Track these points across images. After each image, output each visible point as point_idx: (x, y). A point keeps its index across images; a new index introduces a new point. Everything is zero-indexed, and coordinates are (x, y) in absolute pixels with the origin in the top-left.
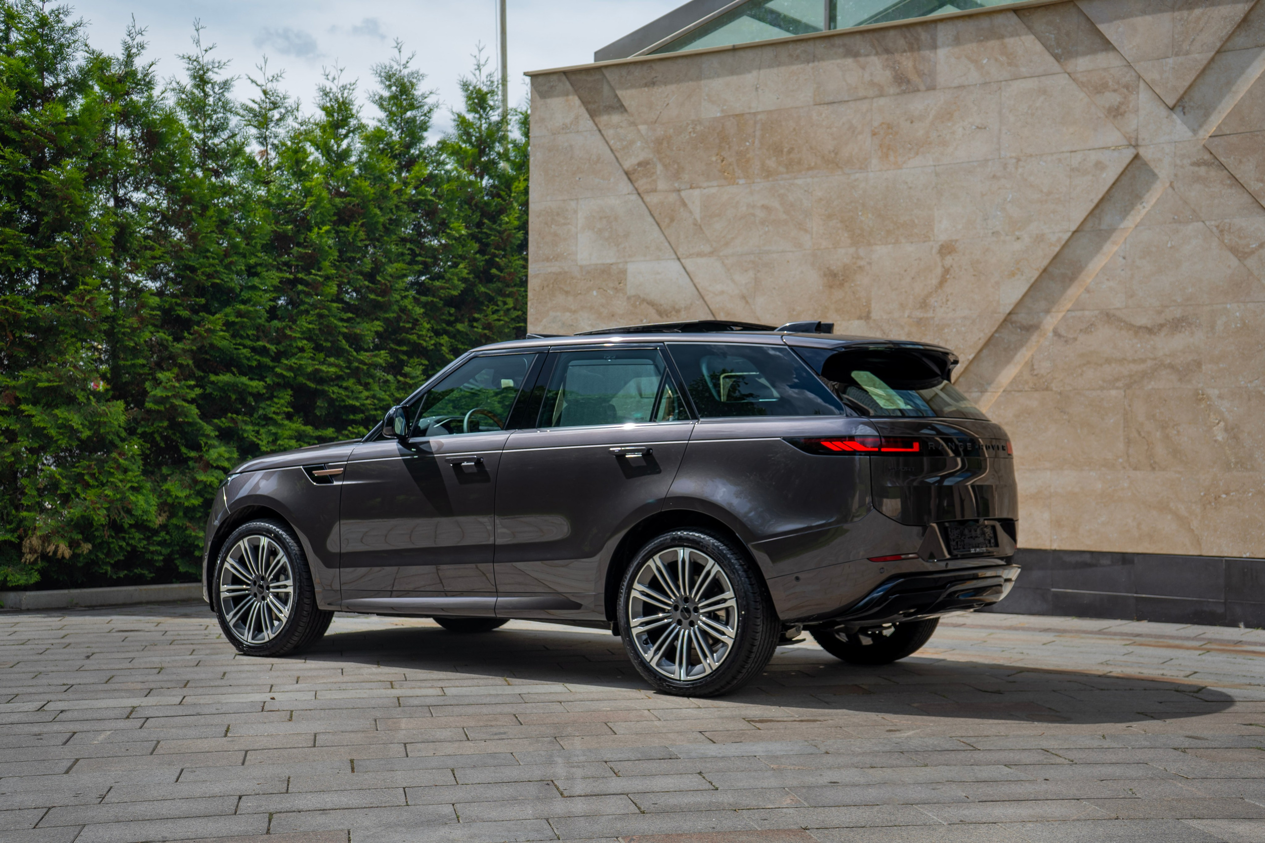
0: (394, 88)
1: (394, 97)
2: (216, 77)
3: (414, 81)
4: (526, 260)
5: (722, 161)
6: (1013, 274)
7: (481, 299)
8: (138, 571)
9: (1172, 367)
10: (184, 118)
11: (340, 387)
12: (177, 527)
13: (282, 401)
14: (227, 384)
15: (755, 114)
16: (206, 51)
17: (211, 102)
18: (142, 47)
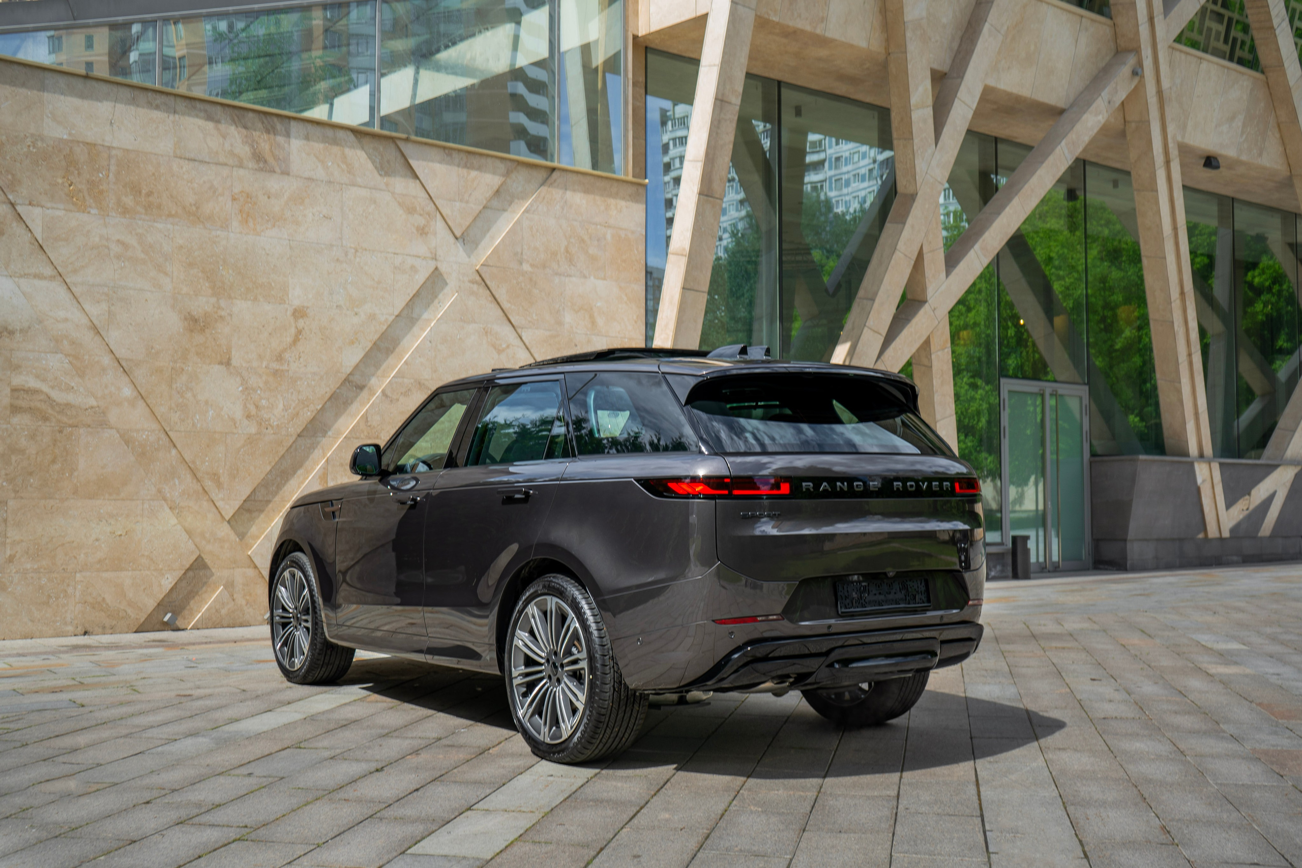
5: (70, 185)
6: (352, 343)
15: (109, 148)
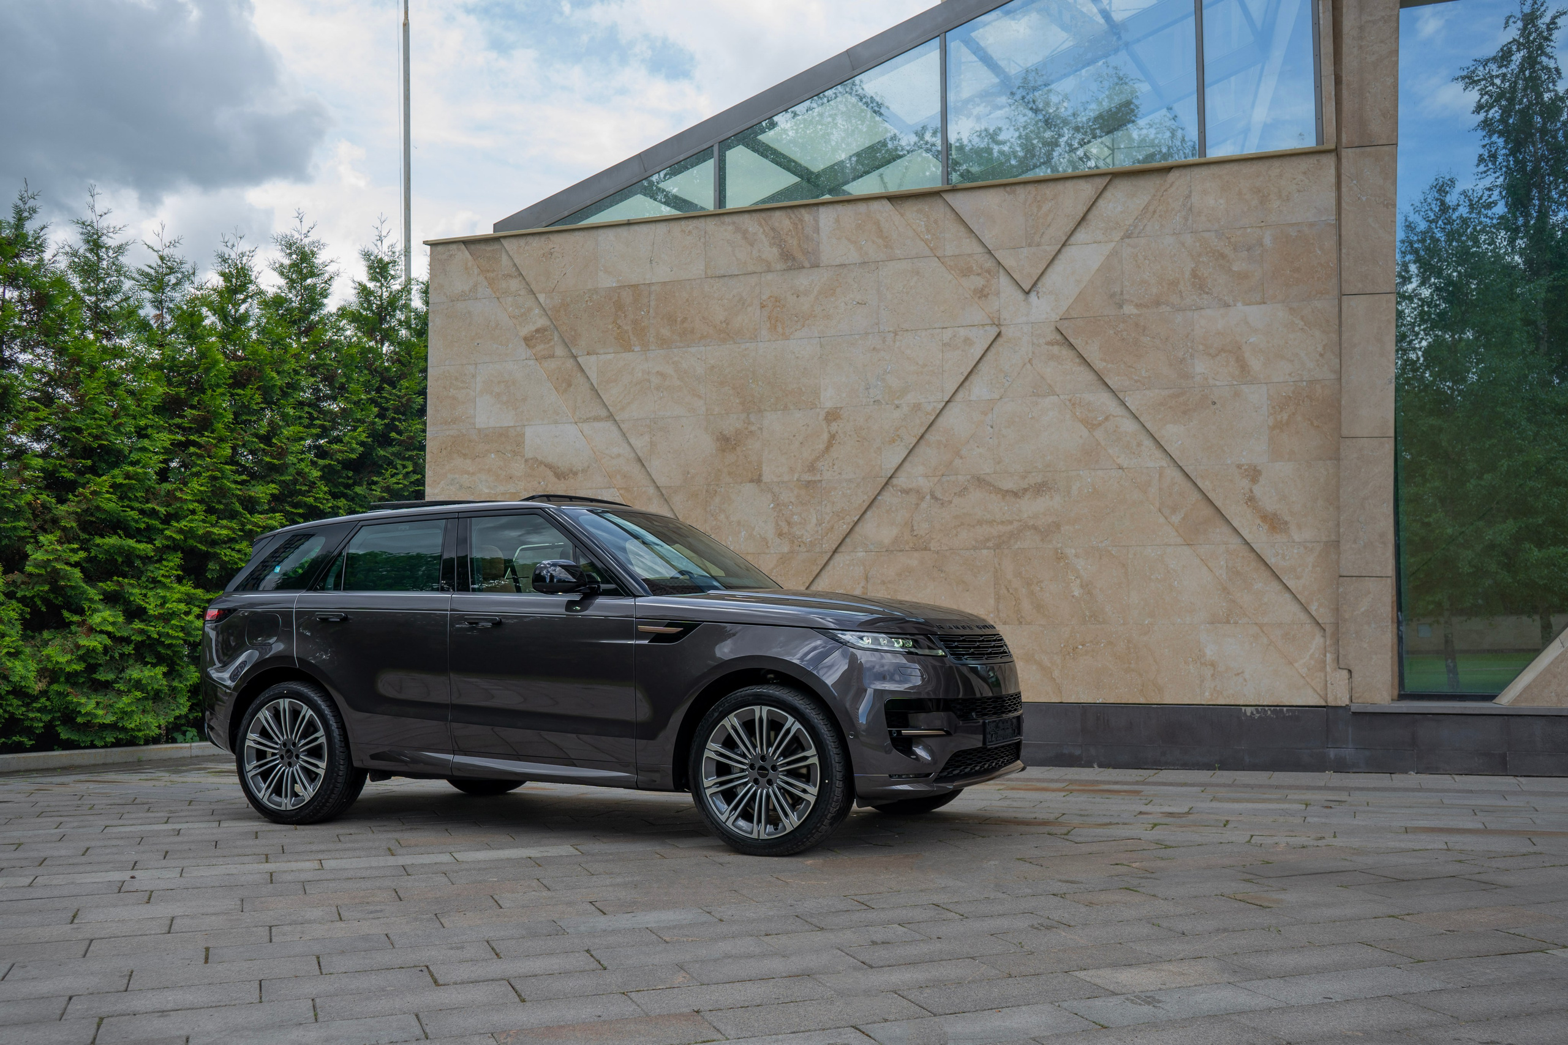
0: (294, 256)
1: (294, 265)
2: (111, 241)
3: (315, 249)
4: (425, 424)
5: (619, 329)
6: (893, 440)
7: (380, 463)
8: (16, 738)
9: (1035, 528)
10: (76, 282)
11: (233, 549)
12: (59, 693)
13: (172, 564)
14: (114, 546)
15: (650, 285)
16: (101, 216)
17: (105, 266)
18: (33, 211)
